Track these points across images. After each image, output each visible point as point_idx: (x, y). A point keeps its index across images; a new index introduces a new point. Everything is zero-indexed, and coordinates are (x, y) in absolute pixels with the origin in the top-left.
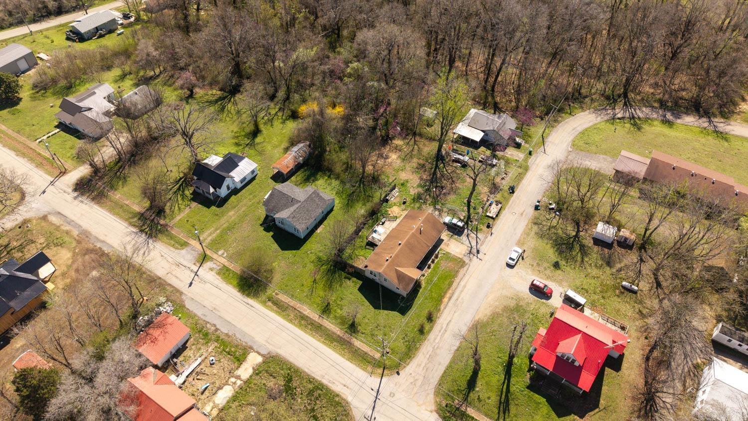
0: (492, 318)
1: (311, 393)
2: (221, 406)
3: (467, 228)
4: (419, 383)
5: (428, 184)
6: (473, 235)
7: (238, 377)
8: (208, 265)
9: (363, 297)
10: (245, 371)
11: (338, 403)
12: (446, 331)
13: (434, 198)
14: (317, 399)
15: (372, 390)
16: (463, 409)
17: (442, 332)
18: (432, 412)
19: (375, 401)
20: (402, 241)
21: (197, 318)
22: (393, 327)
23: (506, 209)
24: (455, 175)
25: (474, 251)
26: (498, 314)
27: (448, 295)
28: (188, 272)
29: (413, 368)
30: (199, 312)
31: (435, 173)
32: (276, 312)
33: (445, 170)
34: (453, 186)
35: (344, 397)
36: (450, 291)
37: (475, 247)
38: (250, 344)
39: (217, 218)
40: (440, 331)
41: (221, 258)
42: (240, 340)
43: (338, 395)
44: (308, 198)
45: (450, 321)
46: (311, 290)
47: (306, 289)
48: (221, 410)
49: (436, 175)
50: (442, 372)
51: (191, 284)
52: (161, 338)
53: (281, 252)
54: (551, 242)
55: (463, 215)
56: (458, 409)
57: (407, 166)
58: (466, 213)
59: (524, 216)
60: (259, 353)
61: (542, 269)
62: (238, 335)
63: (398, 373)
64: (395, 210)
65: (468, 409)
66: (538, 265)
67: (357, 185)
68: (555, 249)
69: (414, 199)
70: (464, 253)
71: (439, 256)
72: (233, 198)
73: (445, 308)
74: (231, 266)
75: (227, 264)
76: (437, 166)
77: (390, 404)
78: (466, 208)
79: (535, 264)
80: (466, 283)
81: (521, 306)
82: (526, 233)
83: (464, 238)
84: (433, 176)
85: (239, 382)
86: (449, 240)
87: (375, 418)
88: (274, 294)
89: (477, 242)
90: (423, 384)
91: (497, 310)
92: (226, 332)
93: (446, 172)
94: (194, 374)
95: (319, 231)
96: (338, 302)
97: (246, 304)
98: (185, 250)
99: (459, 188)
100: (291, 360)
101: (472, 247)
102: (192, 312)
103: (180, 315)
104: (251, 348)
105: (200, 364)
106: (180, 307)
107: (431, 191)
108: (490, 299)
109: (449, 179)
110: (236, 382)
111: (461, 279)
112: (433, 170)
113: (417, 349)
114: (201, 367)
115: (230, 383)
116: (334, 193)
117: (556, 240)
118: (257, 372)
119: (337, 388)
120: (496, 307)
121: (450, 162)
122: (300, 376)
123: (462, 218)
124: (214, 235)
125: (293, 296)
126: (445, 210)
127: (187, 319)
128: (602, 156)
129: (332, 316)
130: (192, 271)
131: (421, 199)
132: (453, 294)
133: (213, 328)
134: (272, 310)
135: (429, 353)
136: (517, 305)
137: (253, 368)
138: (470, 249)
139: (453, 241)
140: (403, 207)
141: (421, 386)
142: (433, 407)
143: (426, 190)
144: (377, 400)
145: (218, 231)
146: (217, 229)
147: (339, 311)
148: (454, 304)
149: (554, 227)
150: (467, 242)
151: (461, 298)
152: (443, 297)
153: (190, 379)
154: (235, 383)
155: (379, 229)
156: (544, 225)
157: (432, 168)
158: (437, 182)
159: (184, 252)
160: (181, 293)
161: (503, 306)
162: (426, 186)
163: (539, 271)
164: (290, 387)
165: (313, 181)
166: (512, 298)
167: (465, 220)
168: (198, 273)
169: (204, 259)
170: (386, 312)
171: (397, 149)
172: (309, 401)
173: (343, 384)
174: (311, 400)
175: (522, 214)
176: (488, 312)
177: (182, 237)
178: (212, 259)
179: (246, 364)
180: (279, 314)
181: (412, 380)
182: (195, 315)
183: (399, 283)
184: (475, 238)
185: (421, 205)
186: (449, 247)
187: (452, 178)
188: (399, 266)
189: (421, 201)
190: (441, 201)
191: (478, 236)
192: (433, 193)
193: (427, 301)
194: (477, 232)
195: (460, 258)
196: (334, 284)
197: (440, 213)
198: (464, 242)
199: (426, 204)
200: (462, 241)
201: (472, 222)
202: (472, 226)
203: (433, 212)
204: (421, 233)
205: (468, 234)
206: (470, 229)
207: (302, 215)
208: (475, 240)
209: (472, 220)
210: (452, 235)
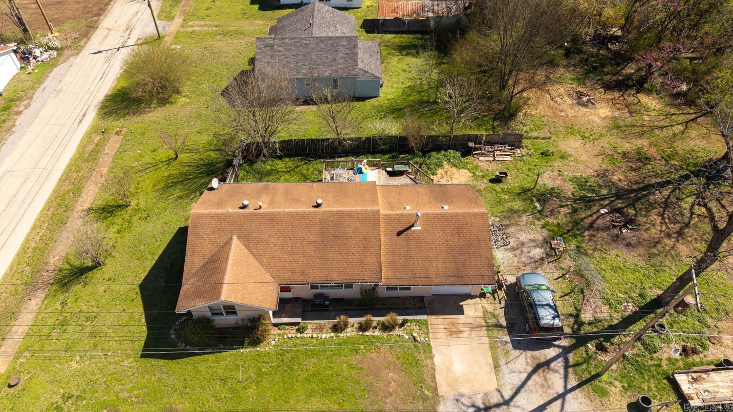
5: (604, 191)
6: (557, 383)
9: (164, 247)
13: (576, 223)
21: (37, 86)
31: (652, 188)
44: (331, 38)
47: (147, 159)
51: (98, 52)
53: (216, 95)
55: (599, 312)
58: (617, 317)
62: (11, 137)
69: (526, 190)
70: (465, 390)
71: (398, 331)
78: (631, 308)
83: (522, 361)
84: (643, 189)
86: (474, 327)
96: (135, 218)
101: (507, 403)
102: (48, 77)
106: (52, 64)
107: (589, 207)
109: (674, 221)
112: (659, 180)
123: (587, 317)
125: (124, 151)
126: (567, 262)
131: (543, 202)
133: (21, 108)
134: (82, 146)
138: (495, 399)
139: (483, 338)
143: (582, 199)
147: (114, 229)
150: (517, 380)
155: (372, 174)
158: (633, 205)
160: (77, 53)
162: (593, 191)
167: (589, 329)
169: (152, 41)
182: (41, 83)
183: (195, 275)
184: (552, 394)
185: (525, 211)
186: (453, 341)
187: (687, 225)
188: (247, 243)
189: (537, 204)
190: (583, 241)
191: (569, 397)
192: (589, 213)
193: (218, 386)
194: (579, 386)
195: (435, 389)
196: (180, 186)
197: (542, 259)
198: (505, 370)
199: (538, 219)
200: (502, 361)
201: (601, 348)
202: (588, 359)
203: (531, 244)
204: (399, 234)
205: (547, 364)
206: (572, 358)
207: (289, 54)
208: (547, 400)
209: (607, 345)
210: (498, 326)
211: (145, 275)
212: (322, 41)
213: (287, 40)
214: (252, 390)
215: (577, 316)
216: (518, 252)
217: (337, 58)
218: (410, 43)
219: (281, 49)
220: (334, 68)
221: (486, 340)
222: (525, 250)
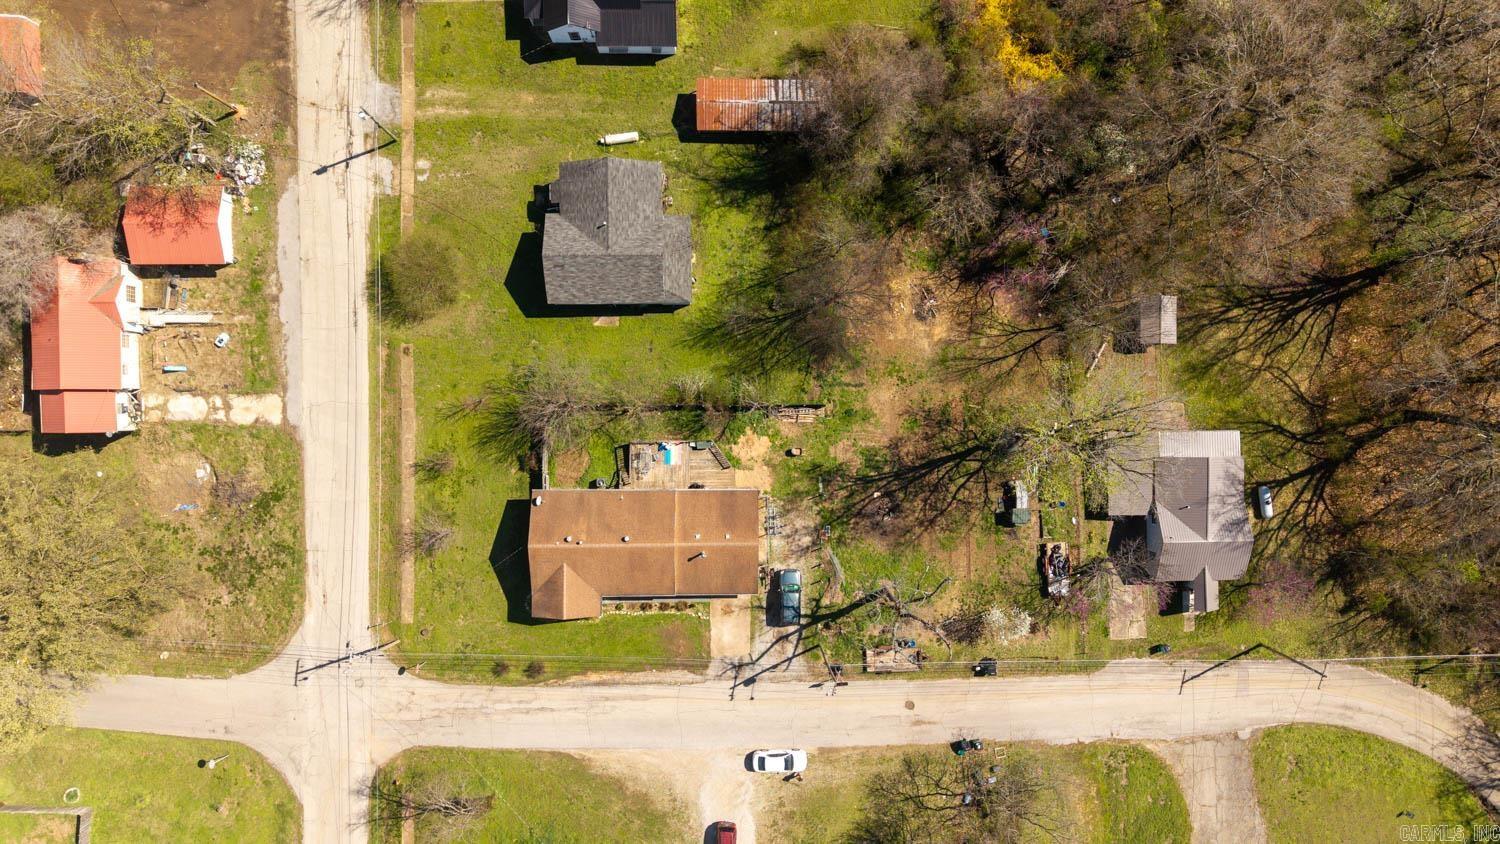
0: (605, 784)
1: (280, 547)
2: (169, 417)
3: (804, 627)
4: (406, 716)
5: (887, 469)
6: (789, 650)
7: (228, 407)
8: (382, 164)
9: (499, 521)
10: (245, 410)
11: (291, 605)
12: (528, 712)
13: (849, 507)
14: (278, 564)
15: (348, 645)
16: (405, 813)
17: (522, 706)
18: (373, 762)
19: (332, 662)
20: (635, 539)
21: (272, 243)
22: (475, 613)
23: (912, 684)
24: (957, 515)
25: (747, 673)
26: (621, 788)
27: (606, 676)
28: (342, 141)
29: (427, 693)
30: (284, 239)
31: (933, 465)
32: (374, 379)
33: (962, 480)
34: (918, 530)
35: (307, 607)
36: (617, 676)
37: (758, 669)
38: (290, 380)
39: (496, 79)
40: (520, 702)
41: (409, 174)
42: (286, 357)
43: (302, 596)
44: (630, 257)
45: (552, 710)
46: (454, 410)
47: (450, 398)
48: (164, 423)
49: (930, 472)
50: (449, 746)
51: (322, 170)
52: (169, 233)
53: (499, 284)
54: (873, 816)
55: (836, 598)
56: (400, 804)
57: (922, 384)
58: (848, 602)
59: (917, 728)
60: (284, 410)
61: (784, 826)
62: (289, 346)
63: (402, 671)
64: (753, 446)
65: (410, 821)
66: (790, 816)
67: (780, 312)
68: (856, 833)
69: (816, 467)
70: (728, 654)
71: (688, 611)
72: (570, 63)
73: (574, 686)
74: (406, 213)
75: (406, 200)
76: (962, 456)
77: (343, 690)
78: (859, 595)
79: (788, 808)
80: (655, 697)
81: (666, 824)
82: (864, 755)
83: (770, 634)
84: (922, 467)
85: (221, 415)
86: (743, 608)
87: (306, 679)
88: (403, 345)
89: (775, 667)
90: (407, 723)
91: (630, 784)
92: (283, 320)
93: (953, 488)
94: (182, 330)
95: (599, 322)
96: (463, 481)
97: (351, 310)
98: (384, 85)
99: (916, 547)
100: (308, 475)
101: (753, 663)
102: (277, 223)
103: (256, 208)
104: (285, 388)
105: (203, 325)
106: (270, 192)
107: (865, 489)
108: (647, 759)
109: (933, 508)
110: (218, 409)
111: (659, 683)
112: (944, 454)
113: (463, 680)
114: (201, 330)
115: (211, 400)
116: (727, 277)
117: (880, 824)
118: (257, 430)
119: (313, 584)
120: (635, 779)
121: (997, 480)
122: (293, 510)
123: (825, 602)
124: (453, 112)
125: (422, 383)
126: (826, 553)
127: (258, 228)
128: (1258, 821)
129: (429, 486)
130: (350, 145)
131: (827, 483)
132: (615, 684)
133: (274, 290)
134: (373, 367)
135: (467, 705)
136: (665, 815)
137: (257, 420)
138: (747, 660)
139: (747, 617)
140: (779, 457)
141: (402, 722)
142: (381, 761)
143: (864, 478)
144: (336, 664)
145: (466, 112)
146: (468, 105)
147: (447, 492)
148: (592, 700)
149: (921, 806)
150: (763, 648)
151: (613, 703)
152: (596, 669)
153: (172, 332)
154: (216, 409)
155: (676, 451)
156: (913, 782)
157: (948, 449)
158: (905, 487)
159: (378, 87)
160: (294, 171)
161: (644, 790)
162: (876, 468)
163: (775, 823)
164: (269, 506)
165: (731, 204)
166: (675, 800)
167: (823, 612)
168: (352, 163)
169: (387, 143)
170: (496, 583)
171: (971, 320)
172: (267, 554)
173: (324, 591)
174: (270, 555)
175: (918, 723)
176: (616, 768)
177: (406, 46)
178: (397, 162)
179: (255, 402)
180: (373, 388)
181: (404, 701)
182: (274, 237)
183: (540, 590)
184: (784, 658)
185: (808, 493)
186: (726, 617)
187: (942, 513)
188: (574, 568)
189: (821, 485)
190: (847, 530)
191: (794, 660)
192: (863, 497)
193: (566, 646)
194: (803, 653)
195: (709, 653)
196: (494, 444)
197: (808, 548)
198: (757, 640)
199: (817, 504)
200: (757, 635)
201: (827, 627)
202: (814, 635)
203: (804, 531)
204: (690, 560)
205: (787, 636)
206: (804, 633)
207: (583, 276)
208: (779, 661)
209: (832, 624)
210: (761, 607)
211: (490, 548)
212: (621, 261)
213: (579, 259)
214: (589, 649)
215: (818, 601)
216: (790, 540)
217: (640, 281)
218: (738, 169)
219: (573, 269)
220: (636, 293)
221: (749, 619)
222: (797, 537)
